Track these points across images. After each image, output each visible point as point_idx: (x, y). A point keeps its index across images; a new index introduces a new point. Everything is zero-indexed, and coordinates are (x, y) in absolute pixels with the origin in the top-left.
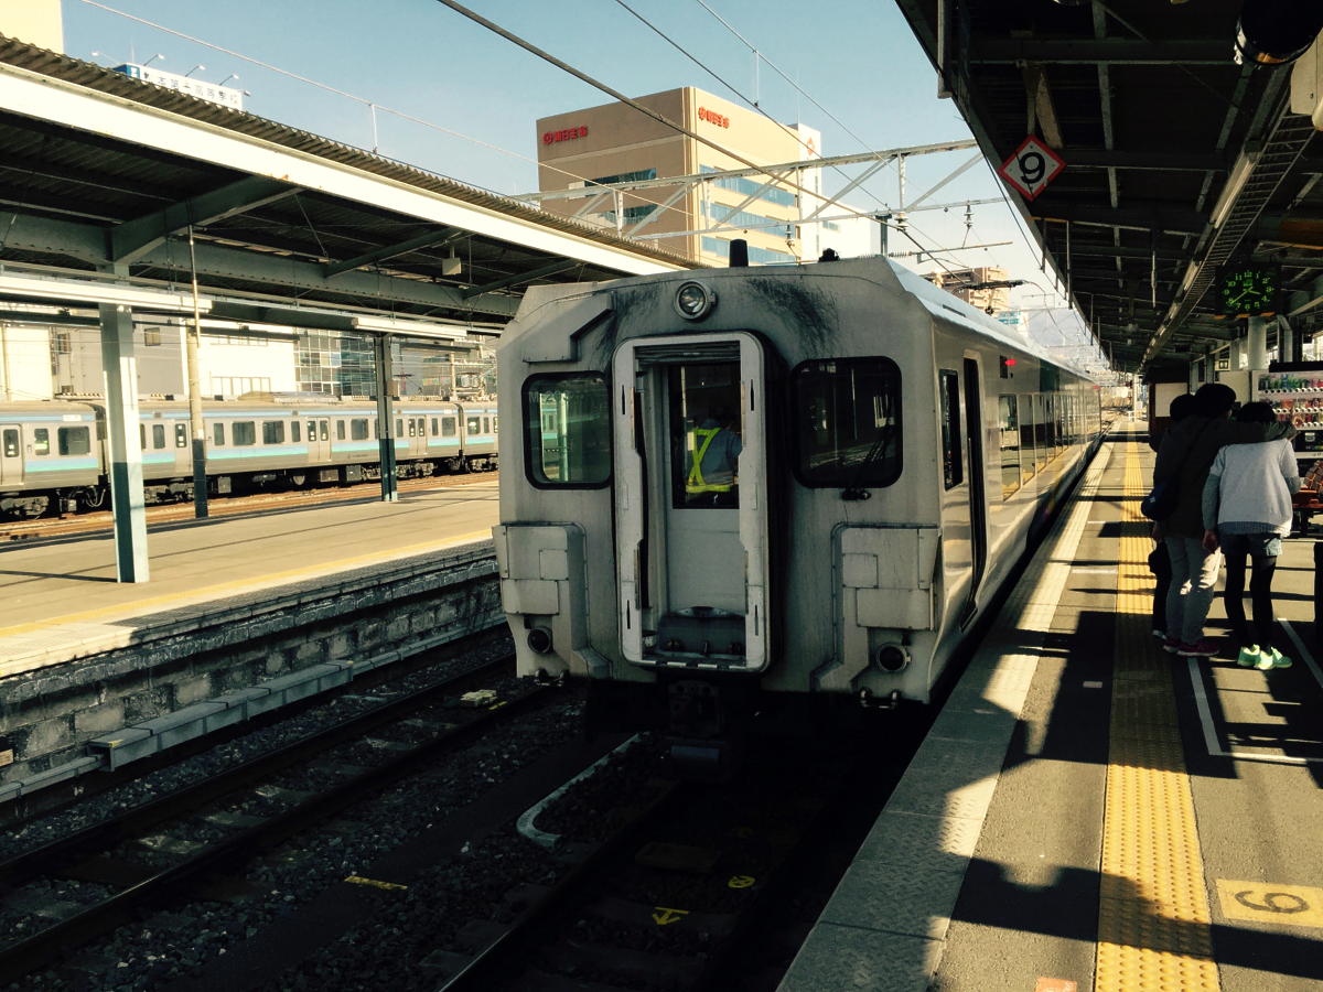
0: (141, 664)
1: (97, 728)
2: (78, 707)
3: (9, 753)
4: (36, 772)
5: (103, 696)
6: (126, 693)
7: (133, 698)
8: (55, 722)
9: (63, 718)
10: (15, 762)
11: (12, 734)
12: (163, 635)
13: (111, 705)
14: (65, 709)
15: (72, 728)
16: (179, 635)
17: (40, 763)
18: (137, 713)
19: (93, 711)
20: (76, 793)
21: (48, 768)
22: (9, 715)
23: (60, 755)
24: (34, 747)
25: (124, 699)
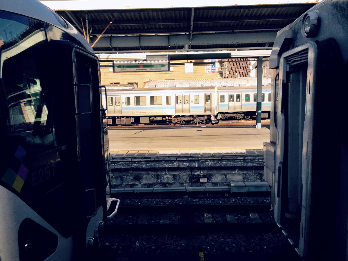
0: (244, 165)
1: (234, 180)
2: (228, 172)
3: (206, 179)
4: (214, 186)
5: (236, 171)
6: (245, 172)
7: (247, 174)
8: (221, 175)
9: (223, 174)
10: (208, 182)
11: (208, 175)
12: (253, 158)
13: (239, 174)
14: (224, 172)
15: (226, 177)
16: (261, 159)
17: (215, 184)
18: (248, 179)
19: (233, 174)
20: (226, 195)
21: (218, 186)
22: (207, 170)
23: (221, 184)
24: (214, 180)
25: (244, 174)
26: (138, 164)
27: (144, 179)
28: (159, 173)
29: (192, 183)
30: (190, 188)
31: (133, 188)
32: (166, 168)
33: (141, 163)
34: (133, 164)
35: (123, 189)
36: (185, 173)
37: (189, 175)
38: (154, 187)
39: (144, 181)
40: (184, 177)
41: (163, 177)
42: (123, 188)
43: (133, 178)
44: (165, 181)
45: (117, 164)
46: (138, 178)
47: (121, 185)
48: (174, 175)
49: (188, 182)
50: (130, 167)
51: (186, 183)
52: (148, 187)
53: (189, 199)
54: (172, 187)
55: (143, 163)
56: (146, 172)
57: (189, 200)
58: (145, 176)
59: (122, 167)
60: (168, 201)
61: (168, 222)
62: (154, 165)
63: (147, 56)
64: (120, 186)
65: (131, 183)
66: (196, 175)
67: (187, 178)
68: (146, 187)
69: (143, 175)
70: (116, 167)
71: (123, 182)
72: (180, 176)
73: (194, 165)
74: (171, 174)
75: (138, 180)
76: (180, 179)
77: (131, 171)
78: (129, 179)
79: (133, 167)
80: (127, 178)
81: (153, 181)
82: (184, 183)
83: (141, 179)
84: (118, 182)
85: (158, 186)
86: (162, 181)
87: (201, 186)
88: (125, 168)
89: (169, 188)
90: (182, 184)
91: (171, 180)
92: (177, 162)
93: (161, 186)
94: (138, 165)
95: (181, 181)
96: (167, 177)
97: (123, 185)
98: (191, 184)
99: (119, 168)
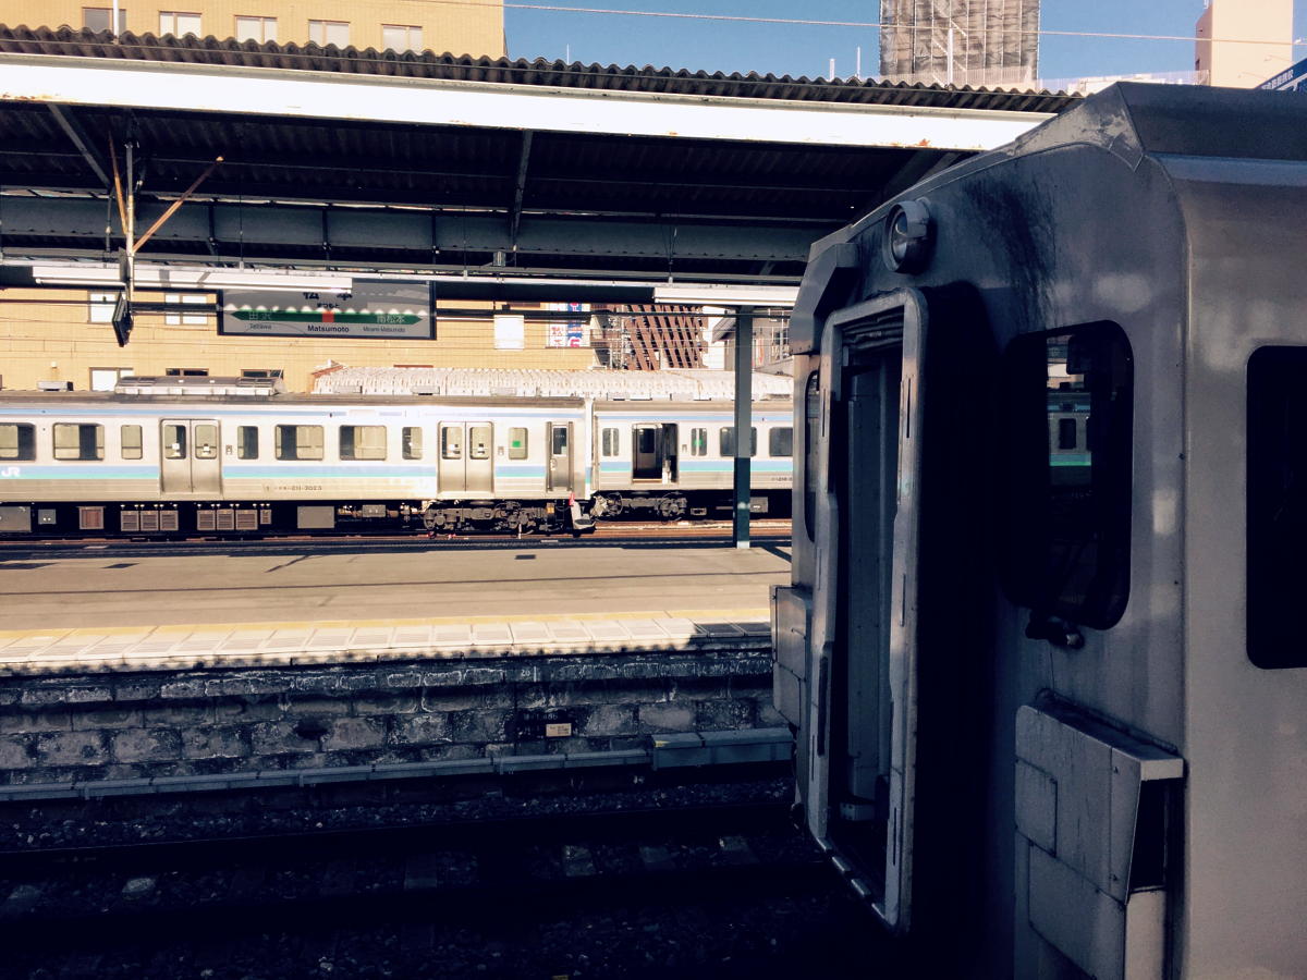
0: (701, 672)
1: (664, 725)
2: (644, 700)
3: (568, 726)
4: (594, 751)
5: (672, 695)
6: (700, 698)
7: (708, 704)
8: (618, 709)
9: (628, 706)
10: (573, 735)
11: (572, 709)
12: (728, 647)
13: (681, 705)
14: (630, 699)
15: (636, 717)
16: (754, 650)
17: (598, 743)
18: (712, 721)
19: (660, 706)
20: (636, 781)
21: (608, 749)
22: (570, 692)
23: (619, 741)
24: (594, 727)
25: (697, 703)
26: (314, 675)
27: (337, 731)
28: (395, 709)
29: (516, 741)
30: (510, 762)
31: (291, 768)
32: (420, 689)
33: (329, 674)
34: (296, 676)
35: (253, 775)
36: (491, 705)
37: (506, 711)
38: (374, 762)
39: (335, 742)
40: (490, 721)
41: (410, 721)
42: (253, 770)
43: (295, 730)
44: (418, 737)
45: (231, 677)
46: (311, 731)
47: (244, 758)
48: (451, 714)
49: (503, 737)
50: (284, 689)
51: (493, 743)
52: (352, 764)
53: (507, 799)
54: (442, 760)
55: (333, 674)
56: (343, 708)
57: (506, 803)
58: (339, 722)
59: (253, 690)
60: (430, 812)
61: (434, 883)
62: (377, 679)
63: (355, 280)
64: (239, 763)
65: (282, 750)
66: (530, 713)
67: (497, 726)
68: (345, 761)
69: (335, 717)
70: (229, 691)
71: (252, 749)
72: (472, 718)
73: (524, 674)
74: (440, 713)
75: (312, 739)
76: (472, 727)
77: (284, 702)
78: (276, 734)
79: (296, 690)
80: (268, 733)
81: (371, 738)
82: (489, 743)
83: (324, 732)
84: (233, 750)
85: (390, 757)
86: (405, 738)
87: (547, 752)
88: (262, 692)
89: (434, 763)
90: (480, 747)
91: (439, 732)
92: (463, 666)
93: (399, 756)
94: (317, 682)
95: (478, 736)
96: (422, 722)
97: (253, 761)
98: (512, 745)
99: (238, 692)
